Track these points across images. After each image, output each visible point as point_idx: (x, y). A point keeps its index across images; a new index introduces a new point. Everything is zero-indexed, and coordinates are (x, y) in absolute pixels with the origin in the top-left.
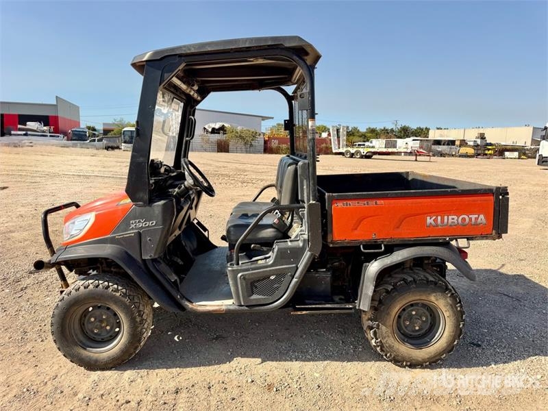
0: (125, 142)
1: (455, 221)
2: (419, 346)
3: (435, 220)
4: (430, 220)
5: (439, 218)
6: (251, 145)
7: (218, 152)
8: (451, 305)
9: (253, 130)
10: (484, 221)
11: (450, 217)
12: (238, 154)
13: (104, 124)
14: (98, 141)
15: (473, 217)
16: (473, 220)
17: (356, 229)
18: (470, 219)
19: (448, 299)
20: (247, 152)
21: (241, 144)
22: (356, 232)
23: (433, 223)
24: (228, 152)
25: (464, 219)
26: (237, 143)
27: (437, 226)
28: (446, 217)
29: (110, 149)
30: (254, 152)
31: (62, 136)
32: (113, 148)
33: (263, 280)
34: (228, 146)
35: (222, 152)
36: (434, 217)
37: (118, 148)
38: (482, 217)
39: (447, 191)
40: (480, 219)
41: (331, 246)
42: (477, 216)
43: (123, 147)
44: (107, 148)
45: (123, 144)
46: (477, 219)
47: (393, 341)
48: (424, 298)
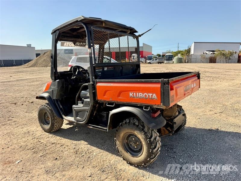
0: (166, 60)
1: (142, 96)
2: (133, 156)
3: (133, 94)
4: (131, 95)
5: (135, 93)
6: (230, 59)
7: (210, 63)
8: (144, 139)
9: (232, 51)
10: (156, 97)
11: (140, 94)
12: (221, 64)
13: (163, 53)
14: (155, 60)
15: (150, 95)
16: (150, 96)
17: (105, 95)
18: (149, 96)
19: (143, 136)
20: (227, 63)
21: (223, 58)
22: (105, 97)
23: (132, 96)
24: (215, 63)
25: (146, 95)
26: (221, 58)
27: (134, 98)
28: (137, 94)
29: (159, 63)
30: (231, 63)
31: (143, 59)
32: (161, 63)
33: (80, 112)
34: (216, 59)
35: (212, 63)
36: (133, 93)
37: (163, 63)
38: (154, 95)
39: (138, 81)
40: (153, 96)
41: (99, 102)
42: (152, 94)
43: (165, 62)
44: (158, 63)
45: (165, 61)
46: (152, 96)
47: (122, 149)
48: (132, 132)
